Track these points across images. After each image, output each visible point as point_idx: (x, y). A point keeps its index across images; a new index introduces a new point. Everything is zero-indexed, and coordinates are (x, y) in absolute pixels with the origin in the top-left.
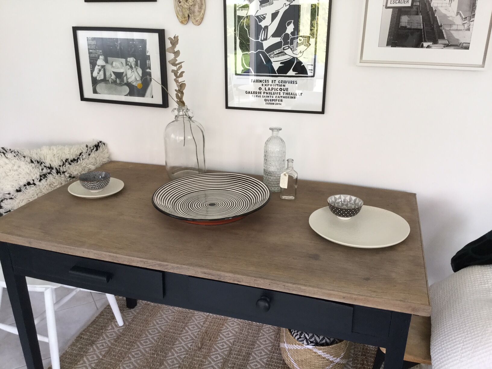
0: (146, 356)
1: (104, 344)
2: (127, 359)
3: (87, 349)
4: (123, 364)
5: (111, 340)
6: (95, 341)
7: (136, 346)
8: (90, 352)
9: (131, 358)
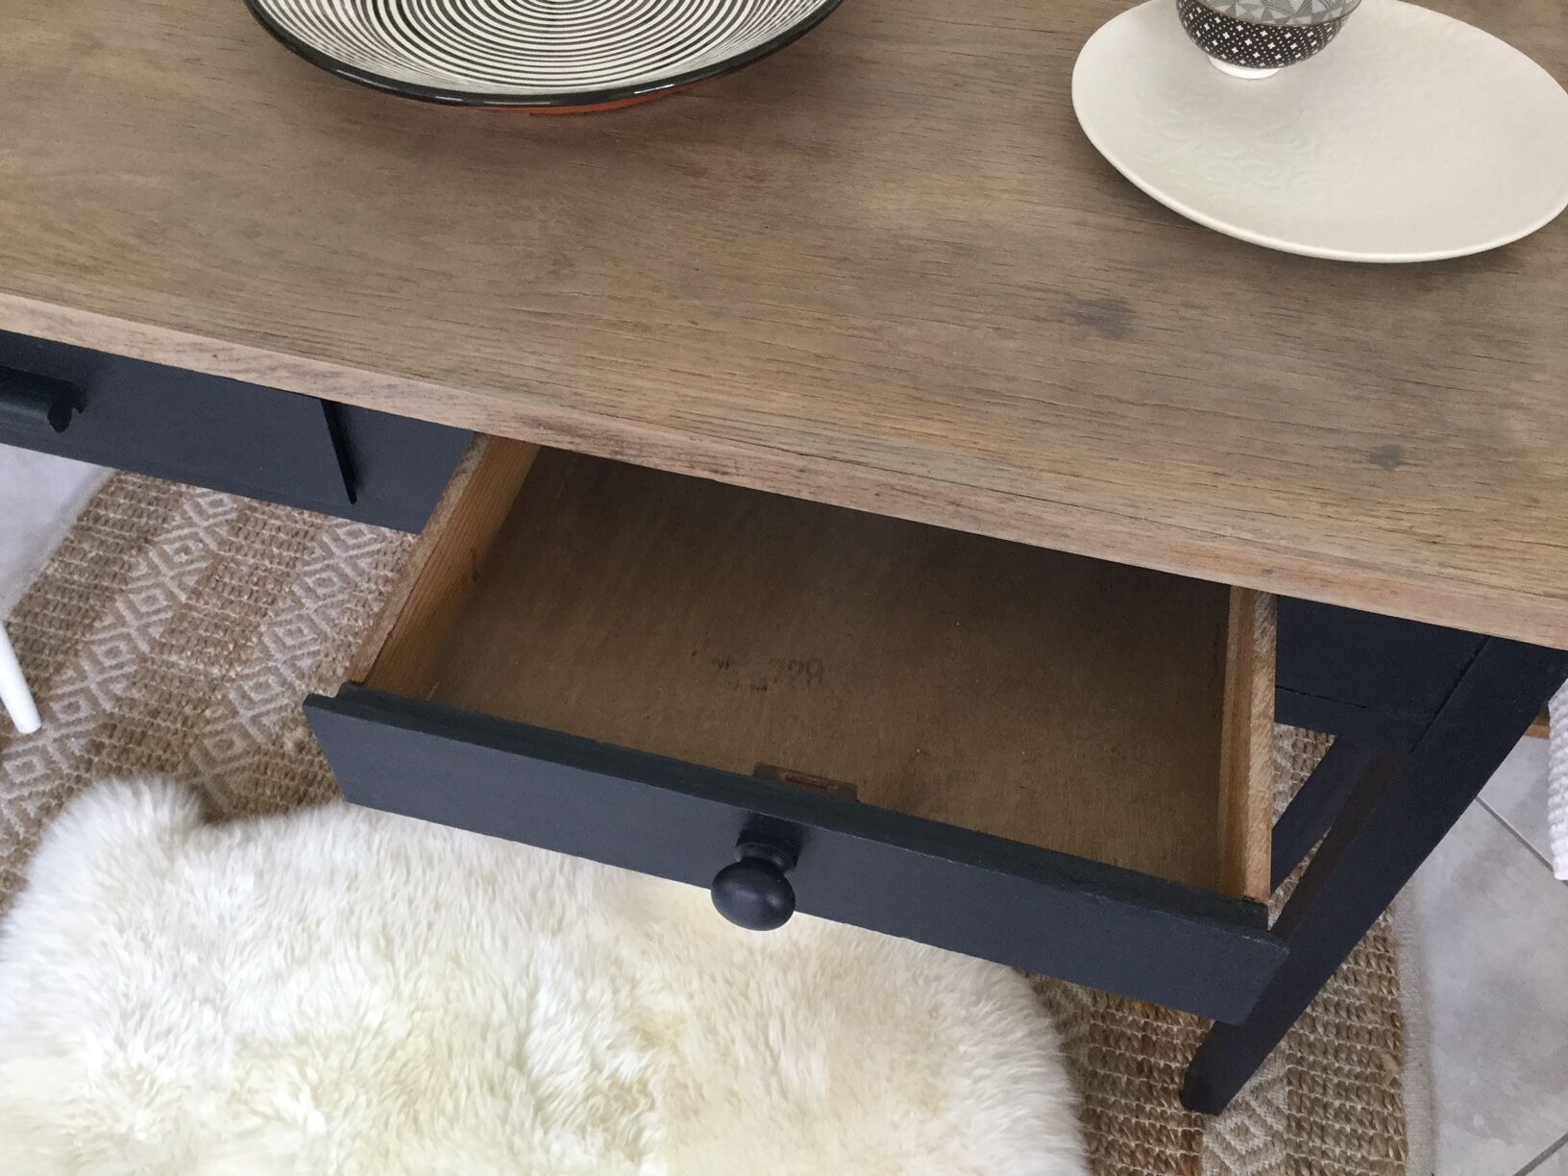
0: (361, 591)
1: (191, 544)
2: (289, 603)
3: (126, 567)
4: (271, 625)
5: (216, 525)
6: (155, 531)
7: (318, 552)
8: (138, 579)
9: (304, 600)
